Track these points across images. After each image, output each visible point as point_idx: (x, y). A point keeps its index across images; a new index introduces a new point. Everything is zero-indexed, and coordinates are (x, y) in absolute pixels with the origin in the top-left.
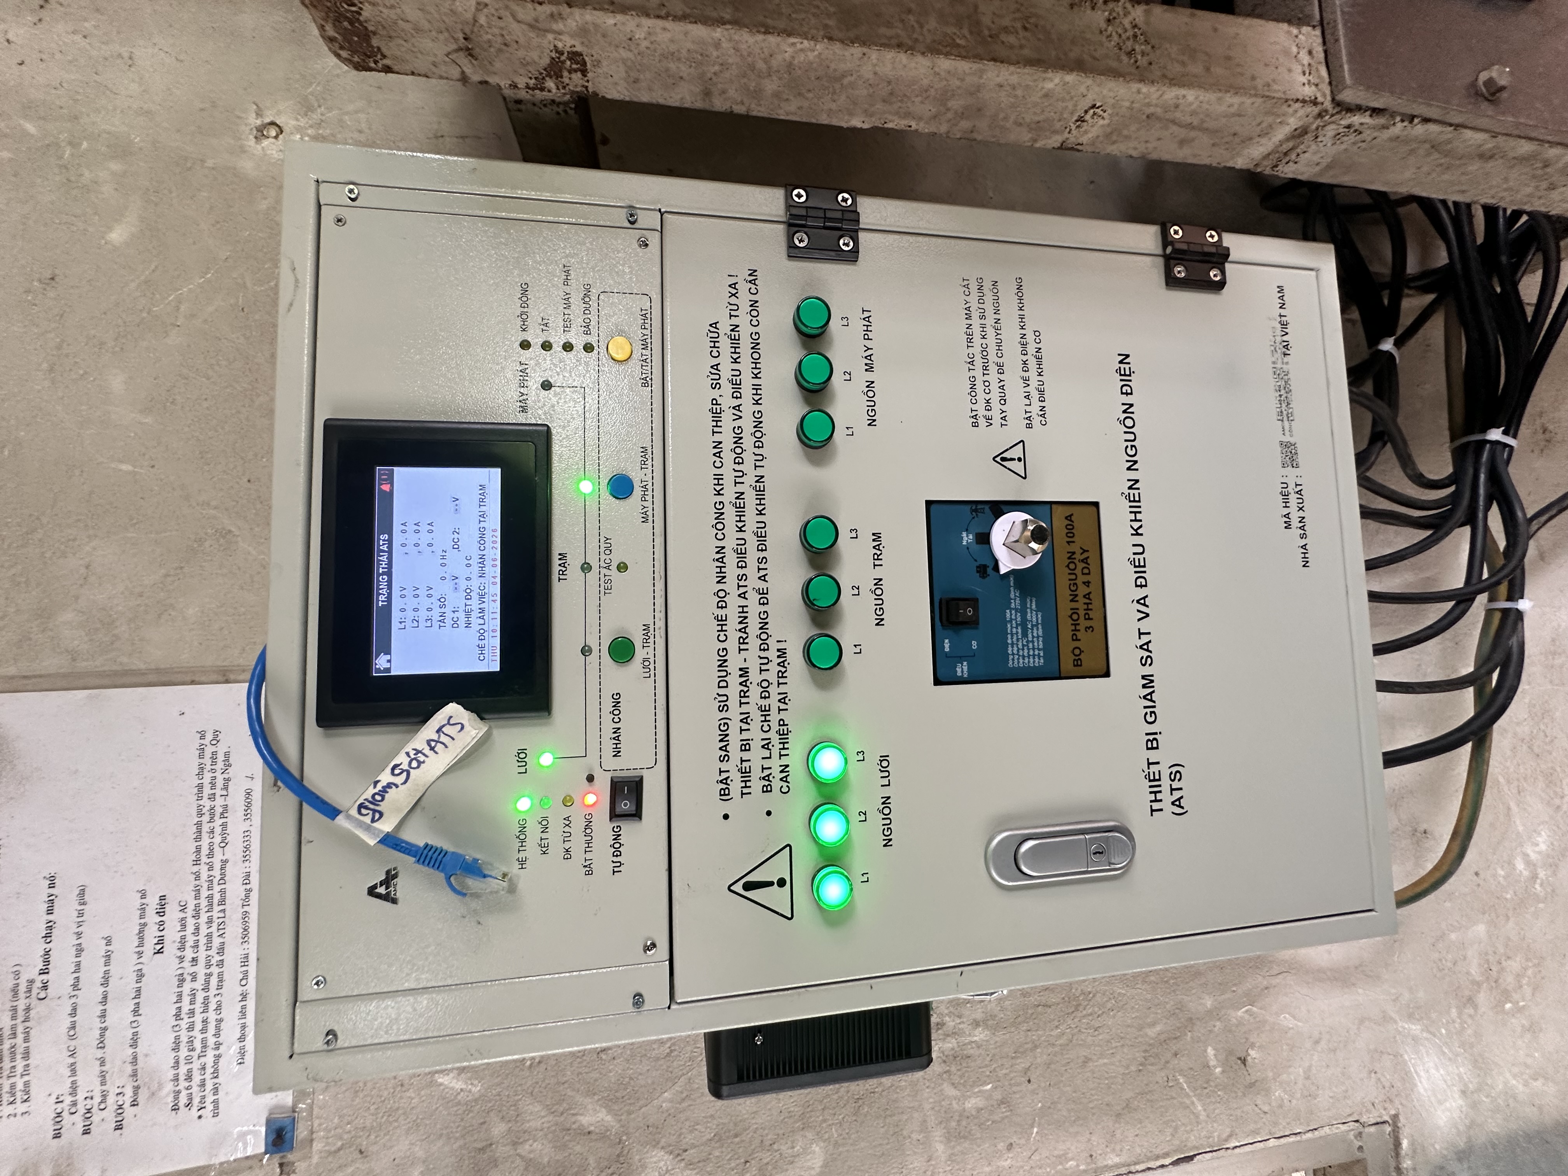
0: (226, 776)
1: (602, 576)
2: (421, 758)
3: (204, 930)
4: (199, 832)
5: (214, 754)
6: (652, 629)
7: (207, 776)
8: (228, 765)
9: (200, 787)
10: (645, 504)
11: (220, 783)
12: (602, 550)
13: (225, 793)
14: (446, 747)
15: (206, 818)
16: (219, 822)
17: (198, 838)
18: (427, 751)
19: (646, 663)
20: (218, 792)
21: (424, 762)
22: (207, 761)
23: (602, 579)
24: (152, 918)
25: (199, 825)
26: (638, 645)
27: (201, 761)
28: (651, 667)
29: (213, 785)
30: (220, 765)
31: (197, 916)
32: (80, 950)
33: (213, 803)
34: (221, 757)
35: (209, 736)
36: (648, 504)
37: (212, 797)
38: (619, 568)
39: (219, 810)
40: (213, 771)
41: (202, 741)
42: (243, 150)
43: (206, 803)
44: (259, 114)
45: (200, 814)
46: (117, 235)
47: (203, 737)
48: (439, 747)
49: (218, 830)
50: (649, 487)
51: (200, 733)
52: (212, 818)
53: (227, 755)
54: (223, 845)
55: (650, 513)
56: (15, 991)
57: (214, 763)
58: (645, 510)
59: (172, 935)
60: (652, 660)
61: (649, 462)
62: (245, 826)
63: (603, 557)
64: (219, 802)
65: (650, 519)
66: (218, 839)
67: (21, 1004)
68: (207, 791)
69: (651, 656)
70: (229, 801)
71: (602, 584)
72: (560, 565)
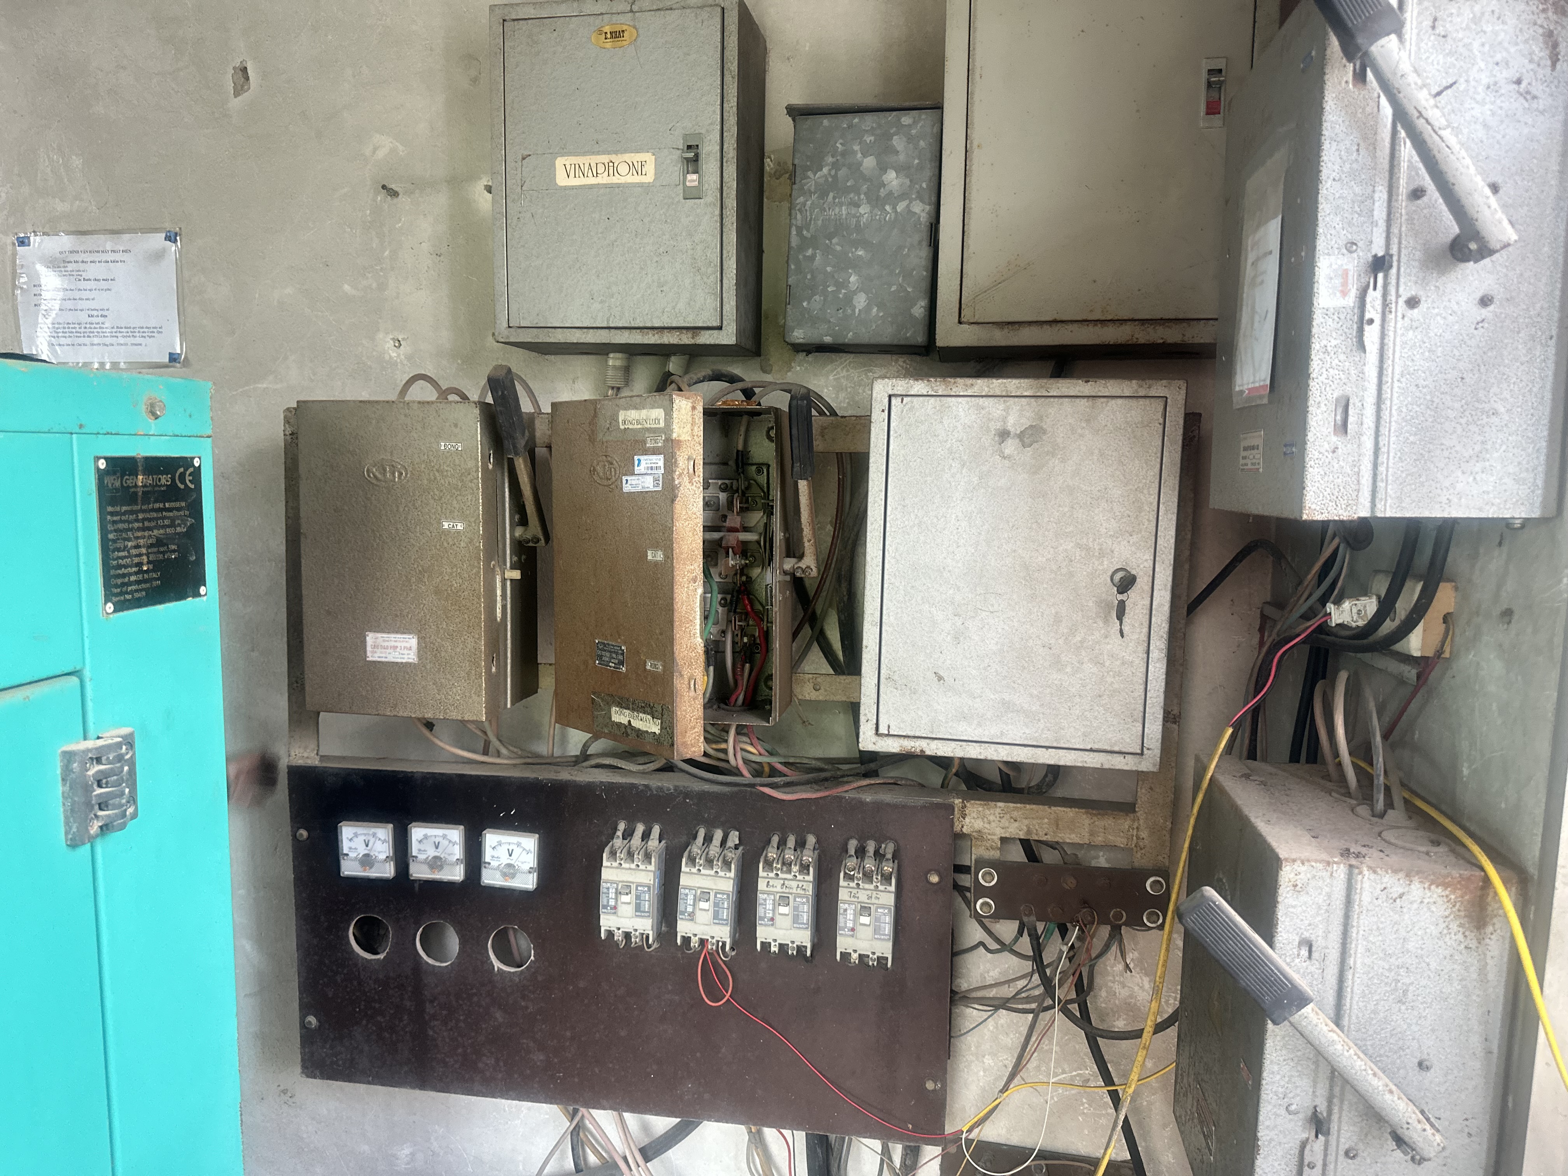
3: (95, 330)
24: (100, 313)
31: (100, 328)
32: (90, 290)
42: (387, 333)
44: (404, 339)
46: (346, 287)
56: (79, 271)
59: (94, 320)
67: (74, 273)
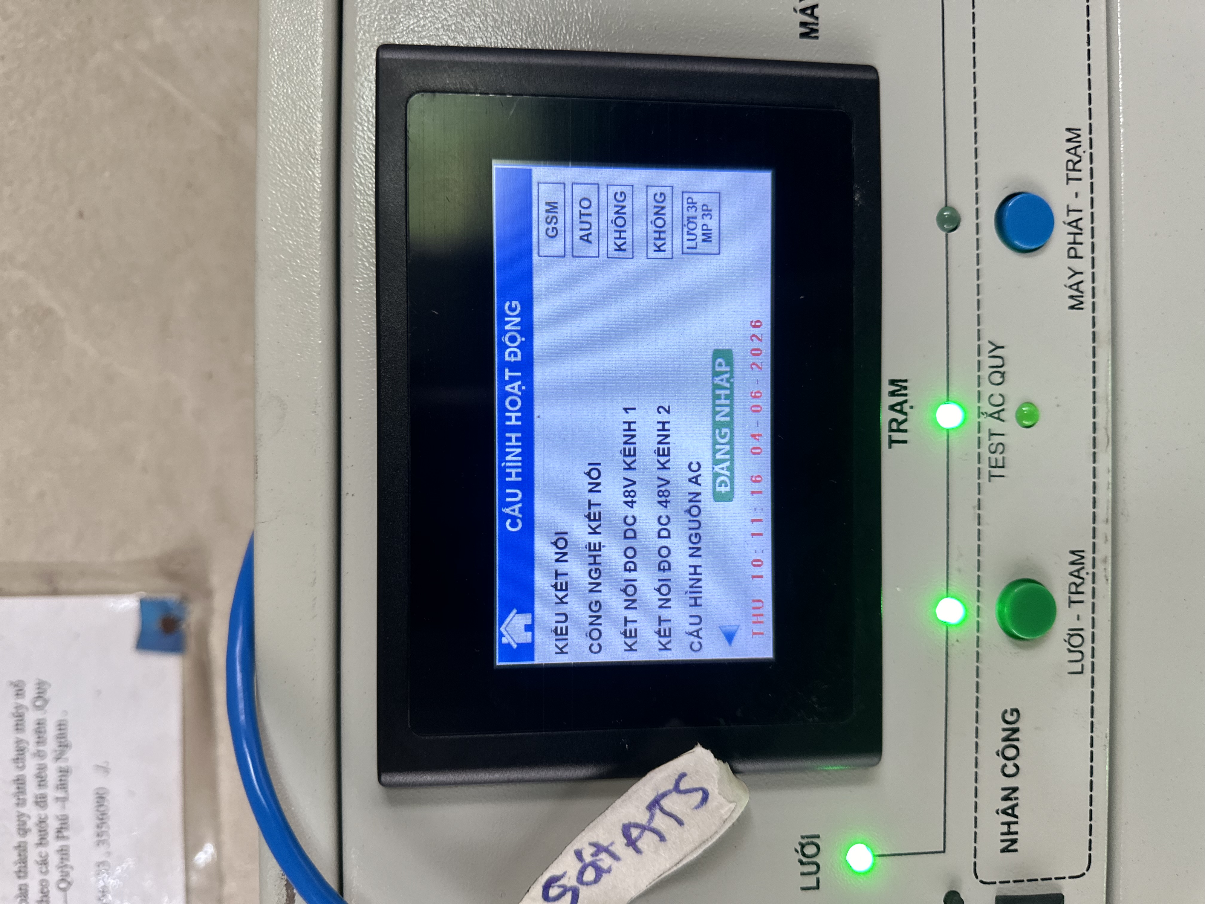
0: (62, 764)
1: (985, 435)
2: (605, 861)
4: (23, 861)
5: (40, 725)
6: (1088, 562)
7: (31, 765)
8: (64, 745)
9: (20, 782)
10: (1077, 265)
11: (52, 776)
12: (986, 371)
13: (60, 794)
14: (662, 838)
15: (33, 838)
16: (53, 845)
17: (22, 872)
18: (620, 846)
19: (1076, 641)
20: (51, 792)
21: (609, 871)
22: (29, 736)
23: (986, 443)
25: (22, 848)
26: (1060, 596)
27: (21, 736)
28: (1087, 649)
29: (42, 781)
30: (51, 745)
33: (43, 813)
34: (51, 731)
35: (30, 692)
36: (1083, 265)
37: (41, 801)
38: (1020, 417)
39: (53, 825)
40: (40, 754)
41: (20, 701)
43: (32, 811)
45: (23, 830)
47: (19, 692)
48: (647, 841)
49: (54, 859)
50: (1086, 224)
51: (16, 686)
52: (42, 838)
53: (62, 726)
54: (63, 885)
55: (1086, 287)
57: (41, 740)
58: (1077, 278)
60: (1087, 635)
61: (1084, 165)
62: (98, 855)
63: (987, 389)
64: (53, 810)
65: (1088, 299)
66: (54, 876)
68: (32, 789)
69: (1086, 624)
70: (72, 810)
71: (986, 455)
72: (892, 408)
